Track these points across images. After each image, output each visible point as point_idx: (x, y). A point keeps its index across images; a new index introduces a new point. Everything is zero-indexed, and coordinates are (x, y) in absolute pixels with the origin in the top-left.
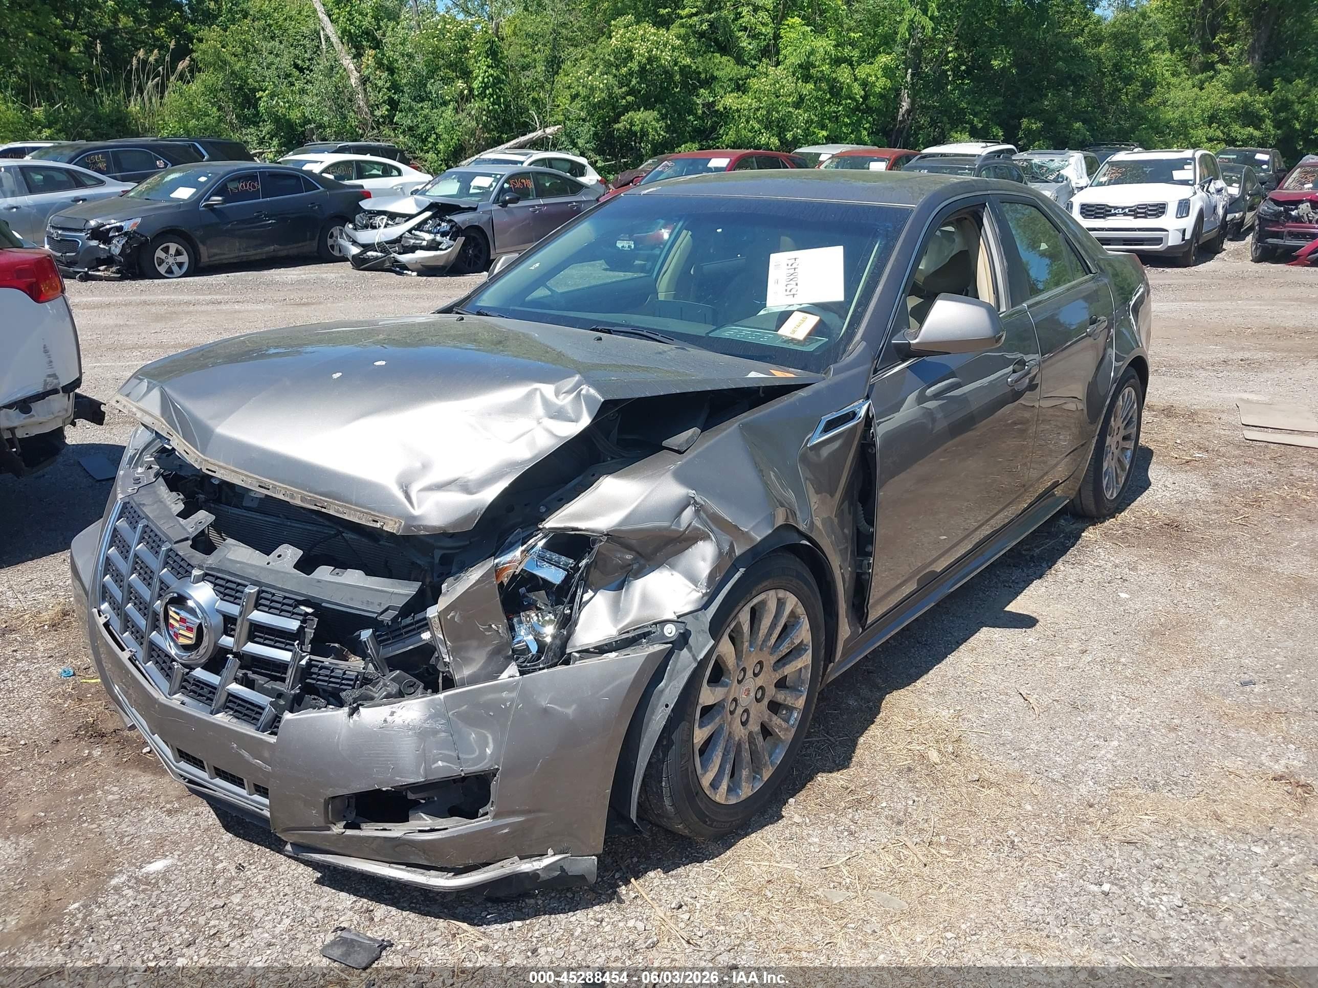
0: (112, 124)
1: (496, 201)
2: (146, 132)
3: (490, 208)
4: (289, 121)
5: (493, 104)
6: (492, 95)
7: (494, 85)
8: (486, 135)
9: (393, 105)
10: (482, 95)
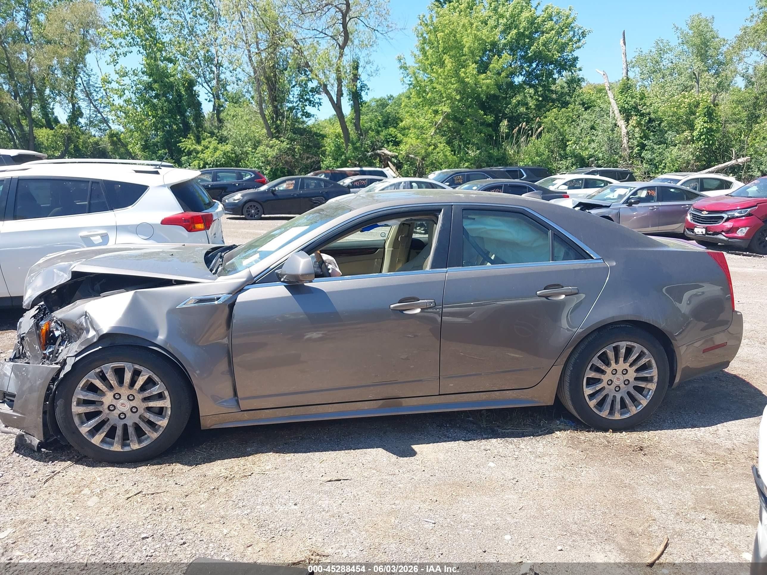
0: (498, 160)
1: (626, 202)
2: (511, 164)
3: (620, 206)
4: (581, 156)
5: (705, 144)
6: (704, 139)
7: (707, 133)
8: (698, 163)
9: (643, 147)
10: (699, 139)
